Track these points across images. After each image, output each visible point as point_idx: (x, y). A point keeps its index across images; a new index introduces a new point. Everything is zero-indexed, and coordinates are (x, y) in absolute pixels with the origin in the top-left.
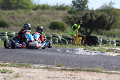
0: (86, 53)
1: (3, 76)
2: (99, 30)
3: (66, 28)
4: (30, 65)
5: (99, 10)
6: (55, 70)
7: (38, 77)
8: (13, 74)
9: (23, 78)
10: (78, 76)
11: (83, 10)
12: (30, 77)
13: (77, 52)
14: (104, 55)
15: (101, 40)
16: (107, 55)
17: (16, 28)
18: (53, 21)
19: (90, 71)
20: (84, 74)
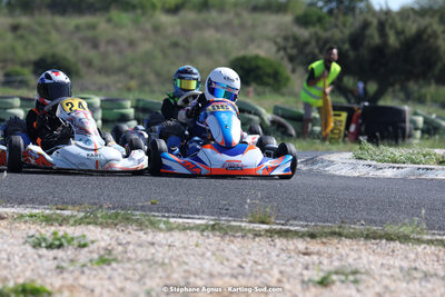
0: (361, 170)
1: (55, 258)
2: (412, 86)
3: (287, 79)
4: (152, 218)
5: (412, 9)
6: (245, 234)
7: (185, 263)
8: (91, 252)
9: (128, 265)
10: (330, 256)
11: (351, 10)
12: (152, 262)
13: (327, 166)
14: (430, 176)
15: (420, 120)
16: (440, 177)
17: (102, 80)
18: (242, 53)
19: (375, 239)
20: (355, 247)
